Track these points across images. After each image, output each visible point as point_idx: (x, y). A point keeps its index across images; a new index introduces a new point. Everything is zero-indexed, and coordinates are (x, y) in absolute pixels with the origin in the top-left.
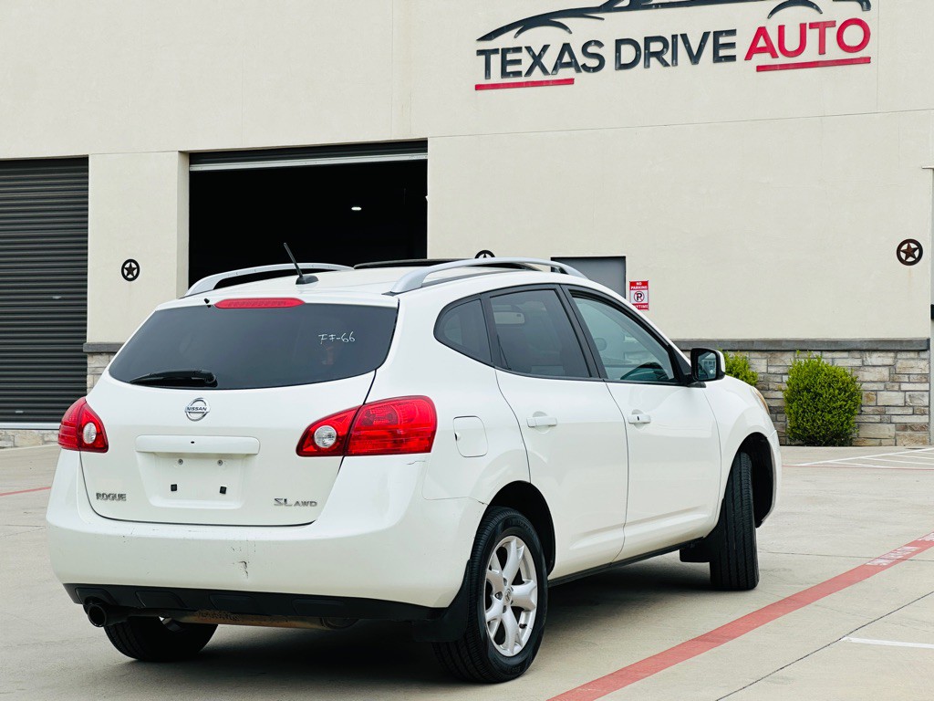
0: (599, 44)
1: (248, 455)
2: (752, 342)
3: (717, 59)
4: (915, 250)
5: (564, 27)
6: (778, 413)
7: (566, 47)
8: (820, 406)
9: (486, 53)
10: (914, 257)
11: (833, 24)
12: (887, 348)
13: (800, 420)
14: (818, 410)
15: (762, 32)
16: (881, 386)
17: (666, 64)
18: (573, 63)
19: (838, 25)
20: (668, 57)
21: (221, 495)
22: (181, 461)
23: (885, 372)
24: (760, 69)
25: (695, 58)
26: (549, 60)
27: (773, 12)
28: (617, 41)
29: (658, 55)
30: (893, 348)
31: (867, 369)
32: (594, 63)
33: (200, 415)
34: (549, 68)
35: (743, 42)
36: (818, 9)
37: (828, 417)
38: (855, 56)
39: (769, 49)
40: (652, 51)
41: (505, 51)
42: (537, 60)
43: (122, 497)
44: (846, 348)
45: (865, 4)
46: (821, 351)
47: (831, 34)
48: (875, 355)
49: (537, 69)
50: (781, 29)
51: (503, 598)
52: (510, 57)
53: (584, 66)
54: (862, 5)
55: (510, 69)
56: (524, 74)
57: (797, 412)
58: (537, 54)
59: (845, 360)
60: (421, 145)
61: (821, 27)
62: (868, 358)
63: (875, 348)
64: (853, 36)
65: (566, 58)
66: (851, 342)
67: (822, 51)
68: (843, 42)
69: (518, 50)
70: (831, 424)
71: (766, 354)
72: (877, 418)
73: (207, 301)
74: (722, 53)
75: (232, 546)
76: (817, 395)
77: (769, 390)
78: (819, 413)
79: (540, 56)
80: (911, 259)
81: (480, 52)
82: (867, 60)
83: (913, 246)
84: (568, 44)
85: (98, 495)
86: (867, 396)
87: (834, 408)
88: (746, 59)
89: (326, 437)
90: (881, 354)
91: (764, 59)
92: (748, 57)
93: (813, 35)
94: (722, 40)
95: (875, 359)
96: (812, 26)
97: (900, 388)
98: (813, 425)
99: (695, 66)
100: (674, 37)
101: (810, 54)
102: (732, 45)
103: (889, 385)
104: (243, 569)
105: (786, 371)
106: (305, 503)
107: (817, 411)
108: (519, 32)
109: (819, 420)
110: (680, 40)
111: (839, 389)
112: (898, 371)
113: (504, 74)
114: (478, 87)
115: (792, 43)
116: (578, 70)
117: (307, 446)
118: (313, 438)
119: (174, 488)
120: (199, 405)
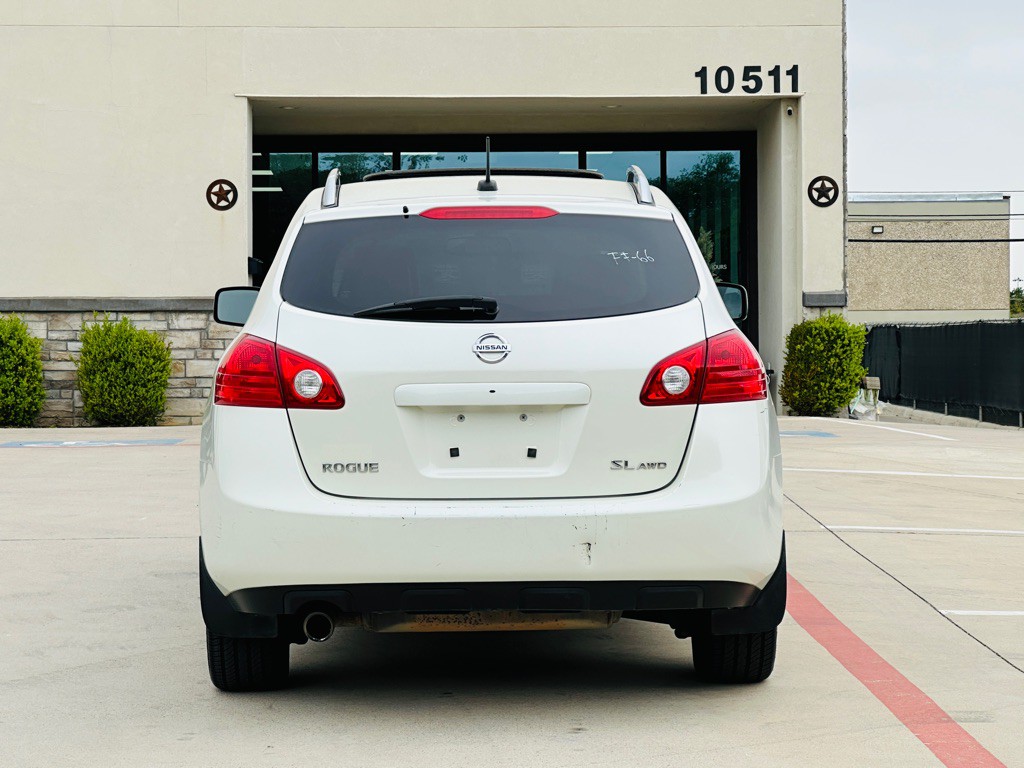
2: (28, 301)
4: (228, 192)
6: (62, 388)
8: (132, 378)
10: (227, 200)
12: (199, 309)
13: (106, 397)
14: (129, 383)
16: (191, 354)
21: (531, 460)
22: (461, 418)
23: (195, 337)
30: (206, 308)
31: (173, 333)
33: (499, 355)
37: (142, 391)
43: (371, 467)
44: (148, 309)
46: (117, 312)
48: (183, 317)
57: (102, 387)
59: (146, 323)
62: (175, 321)
63: (183, 308)
66: (154, 301)
70: (146, 399)
71: (45, 316)
72: (187, 392)
73: (406, 210)
75: (574, 522)
76: (129, 365)
77: (50, 360)
78: (131, 386)
80: (223, 203)
83: (226, 187)
85: (325, 467)
86: (175, 367)
87: (149, 380)
89: (677, 380)
90: (190, 316)
95: (183, 321)
97: (213, 356)
98: (122, 401)
103: (200, 352)
104: (585, 552)
105: (72, 336)
106: (652, 465)
107: (127, 385)
109: (130, 395)
111: (154, 357)
112: (211, 335)
117: (653, 393)
118: (661, 383)
119: (454, 452)
120: (489, 342)
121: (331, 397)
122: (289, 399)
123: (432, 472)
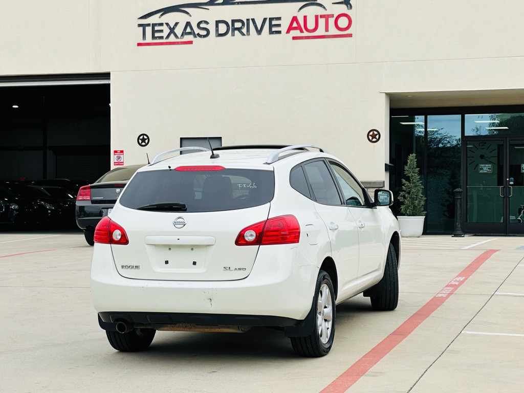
0: (207, 23)
1: (208, 245)
3: (271, 32)
4: (376, 135)
5: (187, 13)
7: (188, 24)
9: (143, 26)
10: (376, 138)
11: (332, 16)
15: (295, 19)
17: (244, 35)
18: (192, 33)
19: (335, 16)
20: (244, 30)
21: (194, 266)
22: (170, 249)
24: (294, 38)
25: (259, 32)
26: (179, 31)
27: (301, 9)
28: (216, 21)
29: (239, 29)
32: (204, 33)
33: (183, 225)
34: (179, 35)
35: (285, 24)
36: (324, 8)
38: (344, 33)
39: (299, 28)
40: (235, 27)
41: (154, 25)
42: (172, 30)
43: (137, 267)
45: (349, 6)
47: (331, 21)
49: (172, 35)
50: (305, 17)
51: (322, 314)
52: (157, 28)
53: (198, 34)
54: (347, 7)
55: (157, 35)
56: (165, 37)
58: (172, 27)
60: (107, 76)
61: (326, 17)
64: (343, 22)
65: (188, 30)
67: (327, 30)
68: (338, 26)
69: (161, 24)
73: (170, 167)
74: (274, 29)
75: (204, 291)
79: (174, 28)
80: (374, 140)
81: (140, 25)
82: (350, 35)
83: (376, 133)
84: (190, 22)
85: (123, 267)
88: (286, 33)
89: (250, 236)
91: (297, 33)
92: (288, 32)
93: (322, 22)
94: (274, 22)
96: (321, 16)
99: (259, 36)
100: (248, 20)
101: (321, 31)
102: (279, 25)
104: (209, 303)
106: (240, 269)
108: (162, 15)
110: (251, 22)
113: (154, 37)
114: (139, 44)
115: (311, 25)
116: (195, 37)
117: (240, 240)
118: (244, 236)
119: (167, 262)
120: (180, 220)
121: (124, 240)
122: (111, 241)
123: (158, 270)
